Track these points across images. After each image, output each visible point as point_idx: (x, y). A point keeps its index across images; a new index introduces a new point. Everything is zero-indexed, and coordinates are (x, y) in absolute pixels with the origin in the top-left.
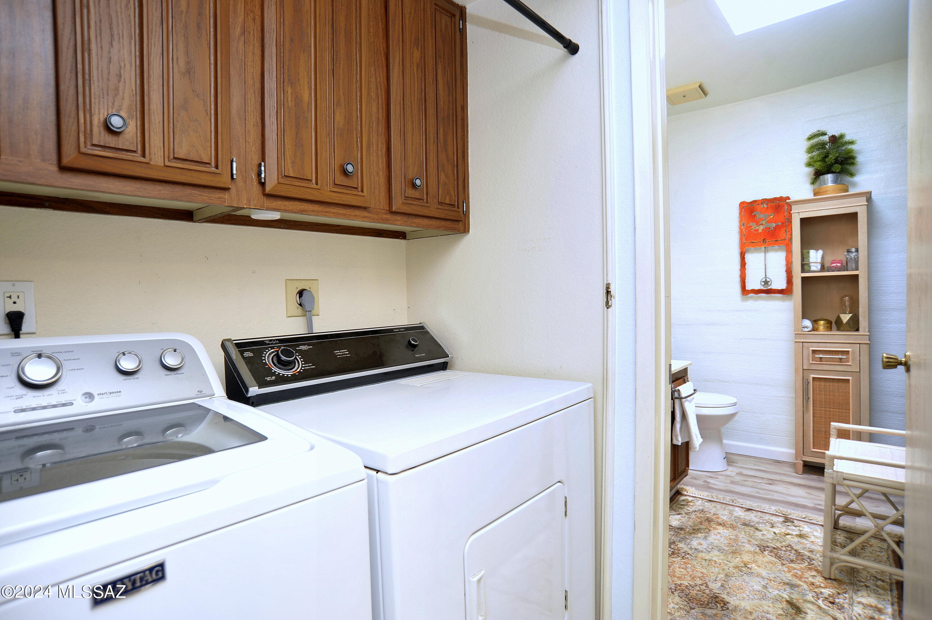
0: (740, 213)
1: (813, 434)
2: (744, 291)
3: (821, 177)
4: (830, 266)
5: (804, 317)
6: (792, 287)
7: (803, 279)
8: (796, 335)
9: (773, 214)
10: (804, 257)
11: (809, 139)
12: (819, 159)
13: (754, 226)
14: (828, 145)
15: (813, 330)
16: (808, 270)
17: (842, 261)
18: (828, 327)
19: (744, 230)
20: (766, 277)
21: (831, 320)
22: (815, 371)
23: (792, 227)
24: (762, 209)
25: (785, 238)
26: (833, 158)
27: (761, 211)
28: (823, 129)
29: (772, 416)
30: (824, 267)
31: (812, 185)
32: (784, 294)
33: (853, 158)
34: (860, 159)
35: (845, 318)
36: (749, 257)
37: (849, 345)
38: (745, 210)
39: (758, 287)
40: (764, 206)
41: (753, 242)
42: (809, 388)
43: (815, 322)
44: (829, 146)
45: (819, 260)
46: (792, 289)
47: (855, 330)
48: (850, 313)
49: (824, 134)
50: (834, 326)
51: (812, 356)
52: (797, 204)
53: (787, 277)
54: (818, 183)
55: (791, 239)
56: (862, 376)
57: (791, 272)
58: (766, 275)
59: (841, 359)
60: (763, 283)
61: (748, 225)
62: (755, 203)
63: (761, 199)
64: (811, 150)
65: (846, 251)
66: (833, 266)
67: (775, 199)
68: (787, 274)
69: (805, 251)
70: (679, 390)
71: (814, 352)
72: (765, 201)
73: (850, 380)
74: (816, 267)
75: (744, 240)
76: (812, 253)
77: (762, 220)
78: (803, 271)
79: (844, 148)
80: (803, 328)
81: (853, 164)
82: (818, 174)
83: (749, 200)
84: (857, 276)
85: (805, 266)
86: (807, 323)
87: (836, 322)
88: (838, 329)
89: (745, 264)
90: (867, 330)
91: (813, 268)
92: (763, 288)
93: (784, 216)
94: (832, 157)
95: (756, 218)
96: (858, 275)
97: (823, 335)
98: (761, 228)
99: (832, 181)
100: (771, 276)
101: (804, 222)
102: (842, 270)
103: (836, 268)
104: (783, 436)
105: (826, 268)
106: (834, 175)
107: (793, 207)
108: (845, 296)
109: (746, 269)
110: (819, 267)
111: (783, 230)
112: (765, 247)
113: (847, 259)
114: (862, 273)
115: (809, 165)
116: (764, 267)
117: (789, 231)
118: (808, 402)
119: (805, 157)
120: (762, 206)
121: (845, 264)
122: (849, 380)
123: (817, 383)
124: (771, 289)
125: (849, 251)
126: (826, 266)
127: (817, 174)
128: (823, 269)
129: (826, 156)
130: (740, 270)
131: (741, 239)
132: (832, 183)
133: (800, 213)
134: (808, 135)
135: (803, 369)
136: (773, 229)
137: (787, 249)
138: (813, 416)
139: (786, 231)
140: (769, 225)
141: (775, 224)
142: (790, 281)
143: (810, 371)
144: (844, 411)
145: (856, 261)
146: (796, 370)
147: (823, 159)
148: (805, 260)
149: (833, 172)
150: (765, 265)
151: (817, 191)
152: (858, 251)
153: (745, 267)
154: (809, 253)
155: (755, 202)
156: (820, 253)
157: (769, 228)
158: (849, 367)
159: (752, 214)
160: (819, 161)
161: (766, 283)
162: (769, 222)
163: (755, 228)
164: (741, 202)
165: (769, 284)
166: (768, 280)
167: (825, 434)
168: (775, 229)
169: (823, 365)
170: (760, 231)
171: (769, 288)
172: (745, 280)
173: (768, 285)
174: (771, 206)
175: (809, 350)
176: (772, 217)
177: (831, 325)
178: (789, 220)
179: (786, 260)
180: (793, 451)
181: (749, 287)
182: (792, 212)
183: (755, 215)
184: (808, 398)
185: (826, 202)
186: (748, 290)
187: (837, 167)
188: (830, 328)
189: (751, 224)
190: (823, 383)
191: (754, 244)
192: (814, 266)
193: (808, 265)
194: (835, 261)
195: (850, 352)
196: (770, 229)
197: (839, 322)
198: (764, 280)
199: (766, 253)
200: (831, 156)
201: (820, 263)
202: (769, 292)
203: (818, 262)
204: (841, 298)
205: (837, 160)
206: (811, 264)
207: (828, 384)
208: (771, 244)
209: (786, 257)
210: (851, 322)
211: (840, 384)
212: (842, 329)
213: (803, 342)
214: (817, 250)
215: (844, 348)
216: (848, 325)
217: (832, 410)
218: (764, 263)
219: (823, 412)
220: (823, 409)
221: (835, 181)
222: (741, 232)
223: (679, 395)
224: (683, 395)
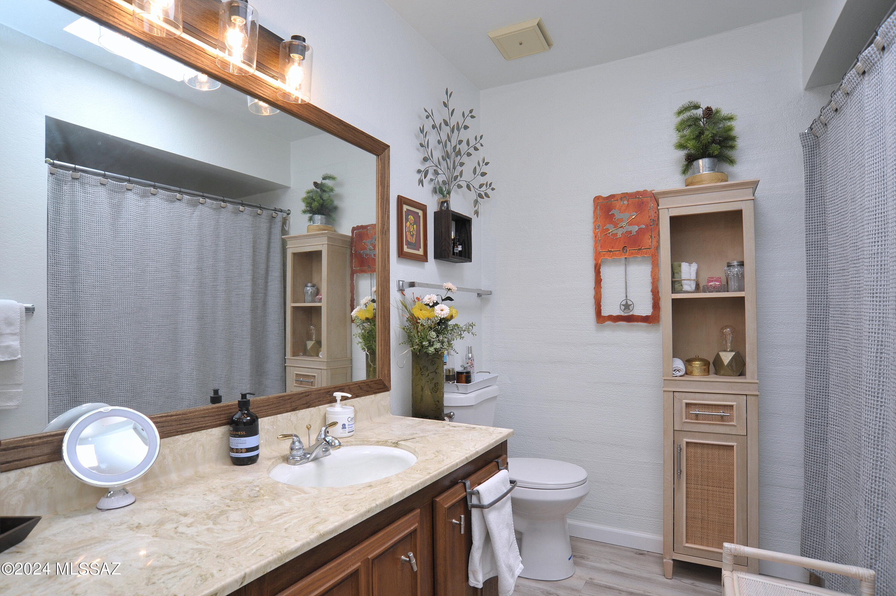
0: (595, 212)
1: (687, 523)
2: (600, 318)
3: (695, 163)
4: (706, 286)
5: (675, 355)
6: (659, 313)
7: (674, 301)
8: (666, 381)
9: (635, 213)
10: (675, 272)
11: (680, 113)
12: (692, 137)
13: (611, 229)
14: (702, 120)
15: (686, 373)
16: (679, 289)
17: (720, 278)
18: (704, 370)
19: (599, 234)
20: (626, 299)
21: (708, 360)
22: (689, 433)
23: (659, 231)
24: (622, 206)
25: (650, 246)
26: (710, 135)
27: (620, 210)
28: (695, 99)
29: (633, 489)
30: (699, 287)
31: (683, 175)
32: (650, 323)
33: (733, 139)
34: (740, 143)
35: (727, 357)
36: (605, 271)
37: (733, 396)
38: (600, 207)
39: (617, 312)
40: (624, 202)
41: (611, 251)
42: (681, 457)
43: (688, 362)
44: (703, 123)
45: (693, 276)
46: (659, 315)
47: (738, 374)
48: (731, 351)
49: (697, 107)
50: (712, 367)
51: (686, 411)
52: (666, 196)
53: (653, 299)
54: (690, 171)
55: (658, 248)
56: (749, 442)
57: (658, 292)
58: (626, 297)
59: (722, 417)
60: (623, 307)
61: (604, 228)
62: (613, 198)
63: (620, 193)
64: (680, 127)
65: (726, 265)
66: (711, 285)
67: (638, 193)
68: (653, 295)
69: (676, 264)
70: (478, 492)
71: (688, 405)
72: (625, 196)
73: (735, 447)
74: (690, 285)
75: (599, 248)
76: (685, 266)
77: (621, 220)
78: (674, 291)
79: (721, 126)
80: (674, 371)
81: (732, 147)
82: (691, 159)
83: (606, 194)
84: (742, 299)
85: (676, 284)
86: (679, 364)
87: (714, 363)
88: (717, 373)
89: (601, 280)
90: (756, 377)
91: (686, 288)
92: (622, 314)
93: (649, 217)
94: (708, 135)
95: (615, 219)
96: (744, 297)
97: (700, 383)
98: (620, 232)
99: (709, 167)
100: (633, 297)
101: (676, 222)
102: (722, 291)
103: (714, 288)
104: (647, 517)
105: (702, 288)
106: (711, 159)
107: (661, 201)
108: (726, 327)
109: (601, 288)
110: (693, 287)
111: (647, 236)
112: (626, 258)
113: (728, 275)
114: (748, 294)
115: (681, 146)
116: (624, 285)
117: (655, 237)
118: (680, 478)
119: (674, 137)
120: (622, 203)
121: (724, 282)
122: (733, 446)
123: (692, 450)
124: (633, 315)
125: (729, 265)
126: (701, 285)
127: (689, 159)
128: (698, 289)
129: (701, 133)
130: (594, 288)
131: (596, 247)
132: (709, 171)
133: (670, 209)
134: (676, 109)
135: (674, 430)
136: (635, 234)
137: (653, 261)
138: (687, 497)
139: (651, 236)
140: (630, 228)
141: (638, 226)
142: (656, 305)
143: (684, 432)
144: (726, 490)
145: (741, 277)
146: (665, 432)
147: (698, 137)
148: (676, 275)
149: (709, 156)
150: (626, 282)
151: (690, 180)
152: (743, 265)
153: (601, 285)
154: (680, 266)
155: (612, 196)
156: (694, 266)
157: (630, 232)
158: (733, 428)
159: (610, 213)
160: (694, 139)
161: (627, 306)
162: (630, 224)
163: (613, 232)
164: (596, 197)
165: (631, 308)
166: (629, 303)
167: (702, 522)
168: (638, 233)
169: (699, 425)
170: (619, 235)
171: (631, 313)
172: (600, 302)
173: (629, 309)
174: (632, 203)
175: (681, 403)
176: (633, 217)
177: (709, 367)
178: (656, 222)
179: (651, 275)
180: (661, 538)
181: (605, 313)
182: (659, 208)
183: (613, 215)
184: (681, 471)
185: (703, 195)
186: (605, 316)
187: (715, 148)
188: (707, 372)
189: (608, 226)
190: (699, 450)
191: (612, 253)
192: (686, 284)
193: (680, 282)
194: (713, 278)
195: (735, 407)
196: (631, 234)
197: (718, 361)
198: (624, 303)
199: (627, 266)
200: (707, 133)
201: (694, 280)
202: (630, 319)
203: (693, 279)
204: (721, 330)
205: (714, 140)
206: (684, 282)
207: (705, 451)
208: (632, 253)
209: (652, 272)
210: (734, 364)
211: (721, 452)
212: (722, 372)
213: (674, 392)
214: (690, 263)
215: (726, 402)
216: (730, 367)
217: (710, 488)
218: (624, 279)
219: (699, 491)
220: (699, 487)
221: (713, 168)
222: (596, 237)
223: (479, 499)
224: (486, 500)
